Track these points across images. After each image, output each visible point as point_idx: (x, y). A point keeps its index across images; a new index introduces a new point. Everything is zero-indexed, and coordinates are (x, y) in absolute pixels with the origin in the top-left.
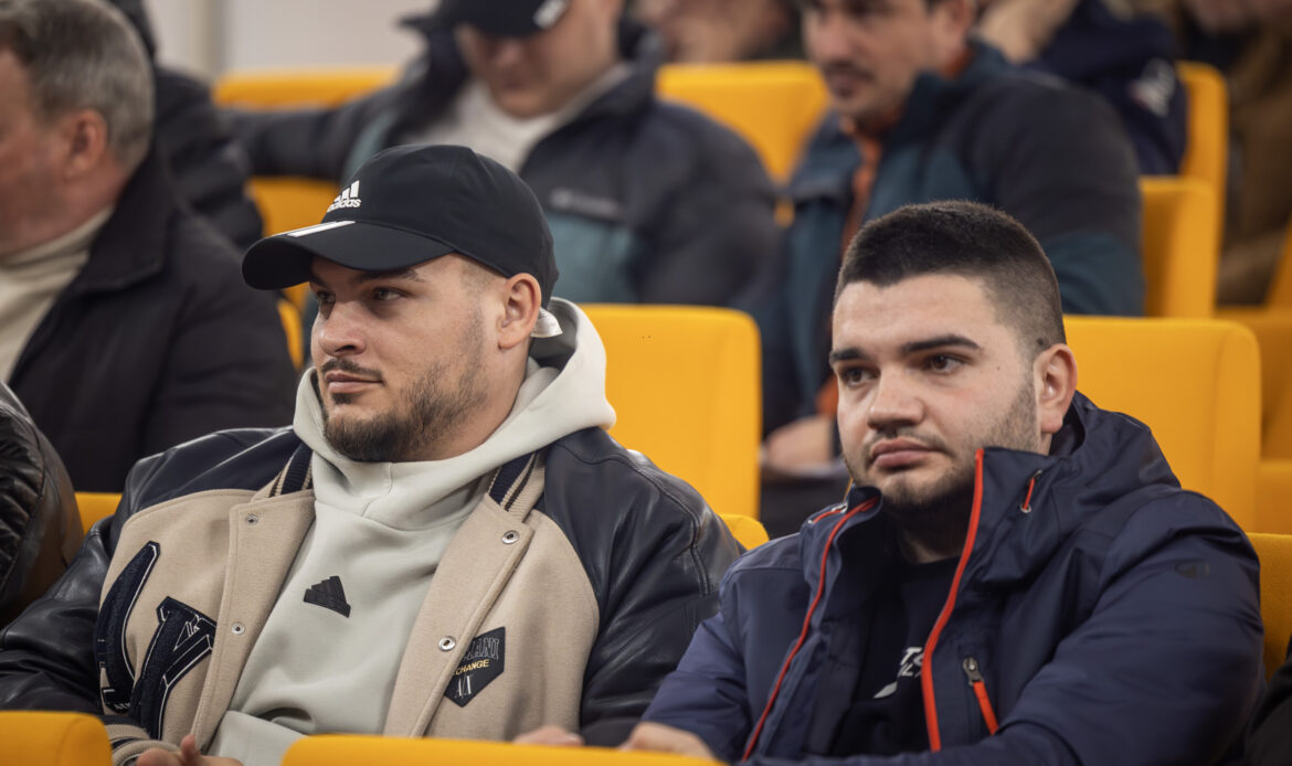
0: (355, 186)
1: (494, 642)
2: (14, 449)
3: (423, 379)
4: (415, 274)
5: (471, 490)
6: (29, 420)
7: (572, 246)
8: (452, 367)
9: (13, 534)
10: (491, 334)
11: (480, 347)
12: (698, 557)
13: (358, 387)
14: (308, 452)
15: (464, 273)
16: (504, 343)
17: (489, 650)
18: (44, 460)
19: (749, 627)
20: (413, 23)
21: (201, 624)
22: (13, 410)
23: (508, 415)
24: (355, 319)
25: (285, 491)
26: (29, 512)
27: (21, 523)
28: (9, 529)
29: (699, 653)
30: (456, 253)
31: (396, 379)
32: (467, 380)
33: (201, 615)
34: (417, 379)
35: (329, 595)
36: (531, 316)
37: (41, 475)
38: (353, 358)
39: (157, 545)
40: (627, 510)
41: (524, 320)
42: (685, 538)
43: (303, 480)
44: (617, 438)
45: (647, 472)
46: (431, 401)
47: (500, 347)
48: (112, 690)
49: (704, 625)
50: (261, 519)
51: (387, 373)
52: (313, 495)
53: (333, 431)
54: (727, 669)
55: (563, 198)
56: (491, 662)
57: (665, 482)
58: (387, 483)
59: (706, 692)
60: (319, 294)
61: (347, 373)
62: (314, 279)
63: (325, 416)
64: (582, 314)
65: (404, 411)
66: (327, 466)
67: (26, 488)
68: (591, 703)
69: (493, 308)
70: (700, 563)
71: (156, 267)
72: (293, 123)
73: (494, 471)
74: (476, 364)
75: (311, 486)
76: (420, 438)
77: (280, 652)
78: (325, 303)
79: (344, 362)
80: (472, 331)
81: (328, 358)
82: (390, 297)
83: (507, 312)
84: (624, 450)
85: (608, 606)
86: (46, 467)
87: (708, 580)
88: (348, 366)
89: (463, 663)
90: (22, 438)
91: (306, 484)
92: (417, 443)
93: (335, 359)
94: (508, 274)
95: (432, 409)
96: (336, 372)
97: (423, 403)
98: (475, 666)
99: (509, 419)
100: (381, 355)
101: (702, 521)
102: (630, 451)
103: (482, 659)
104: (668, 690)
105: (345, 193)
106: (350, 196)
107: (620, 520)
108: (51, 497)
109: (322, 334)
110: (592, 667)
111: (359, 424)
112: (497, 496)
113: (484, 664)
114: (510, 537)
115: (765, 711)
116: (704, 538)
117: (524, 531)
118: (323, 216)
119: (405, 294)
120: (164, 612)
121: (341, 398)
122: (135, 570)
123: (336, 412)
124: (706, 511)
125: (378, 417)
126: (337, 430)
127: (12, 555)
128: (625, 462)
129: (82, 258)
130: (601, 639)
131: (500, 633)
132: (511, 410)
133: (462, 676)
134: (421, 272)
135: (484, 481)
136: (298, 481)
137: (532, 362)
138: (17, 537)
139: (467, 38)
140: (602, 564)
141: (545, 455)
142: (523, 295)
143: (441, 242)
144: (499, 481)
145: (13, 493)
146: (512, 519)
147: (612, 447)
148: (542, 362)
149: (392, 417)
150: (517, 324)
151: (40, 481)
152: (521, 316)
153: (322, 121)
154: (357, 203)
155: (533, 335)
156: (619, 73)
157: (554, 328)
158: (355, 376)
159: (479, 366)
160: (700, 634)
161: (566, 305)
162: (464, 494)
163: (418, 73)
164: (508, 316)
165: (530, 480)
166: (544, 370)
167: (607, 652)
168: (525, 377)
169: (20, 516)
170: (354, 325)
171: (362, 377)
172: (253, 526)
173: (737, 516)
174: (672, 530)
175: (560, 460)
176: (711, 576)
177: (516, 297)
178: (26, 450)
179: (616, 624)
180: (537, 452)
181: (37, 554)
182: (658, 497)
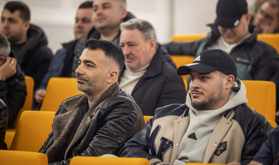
0: (199, 56)
1: (224, 144)
2: (132, 108)
3: (211, 94)
4: (210, 74)
5: (220, 115)
6: (135, 102)
7: (240, 68)
8: (217, 92)
9: (131, 124)
10: (224, 86)
11: (222, 89)
12: (264, 129)
13: (198, 95)
14: (189, 109)
15: (220, 74)
16: (227, 88)
17: (223, 146)
18: (137, 109)
19: (273, 143)
20: (209, 25)
21: (169, 142)
22: (132, 100)
23: (227, 101)
24: (199, 82)
25: (184, 117)
26: (134, 119)
27: (133, 122)
28: (131, 123)
29: (264, 148)
30: (218, 70)
31: (206, 94)
32: (219, 95)
33: (169, 140)
34: (210, 94)
35: (193, 136)
36: (232, 83)
37: (137, 113)
38: (198, 90)
39: (160, 126)
40: (251, 120)
41: (231, 84)
42: (262, 126)
43: (188, 114)
44: (249, 105)
45: (255, 112)
46: (212, 99)
47: (226, 89)
48: (152, 154)
49: (265, 143)
50: (180, 122)
51: (204, 93)
52: (190, 117)
53: (193, 103)
54: (269, 151)
55: (238, 59)
56: (224, 148)
57: (258, 114)
58: (204, 114)
59: (265, 155)
60: (191, 77)
61: (196, 92)
62: (191, 74)
63: (192, 101)
64: (242, 82)
65: (207, 100)
66: (192, 111)
67: (134, 115)
68: (243, 157)
69: (225, 81)
70: (265, 130)
71: (160, 72)
72: (186, 44)
73: (224, 112)
74: (221, 92)
75: (189, 115)
76: (210, 105)
77: (184, 147)
78: (193, 78)
79: (196, 90)
80: (221, 85)
81: (193, 89)
82: (205, 78)
83: (228, 82)
84: (250, 108)
85: (247, 139)
86: (138, 111)
87: (266, 133)
88: (197, 91)
89: (218, 148)
90: (133, 105)
91: (188, 115)
92: (209, 106)
93: (194, 89)
94: (228, 75)
95: (212, 100)
96: (194, 92)
97: (211, 99)
98: (221, 148)
99: (227, 102)
100: (203, 89)
101: (265, 122)
102: (251, 108)
103: (222, 147)
104: (257, 155)
105: (197, 58)
106: (198, 58)
107: (249, 122)
108: (139, 117)
109: (192, 85)
110: (244, 150)
111: (198, 102)
112: (225, 116)
113: (222, 148)
114: (228, 124)
115: (276, 159)
116: (265, 126)
117: (231, 123)
118: (193, 62)
119: (208, 78)
120: (162, 139)
121: (195, 97)
122: (156, 131)
123: (194, 100)
124: (266, 120)
125: (202, 101)
126: (194, 103)
127: (131, 128)
128: (250, 111)
129: (145, 71)
130: (245, 145)
131: (226, 142)
132: (228, 100)
133: (218, 150)
134: (211, 74)
135: (222, 114)
136: (187, 115)
137: (232, 91)
138: (132, 124)
139: (220, 28)
140: (246, 130)
141: (235, 109)
142: (231, 79)
143: (215, 68)
144: (226, 114)
145: (132, 116)
146: (228, 121)
147: (248, 108)
148: (234, 91)
149: (204, 101)
150: (229, 84)
151: (137, 114)
152: (230, 83)
153: (192, 44)
154: (200, 60)
155: (233, 87)
156: (249, 35)
157: (237, 86)
158: (198, 93)
159: (222, 92)
160: (264, 144)
161: (239, 80)
162: (219, 116)
163: (210, 35)
164: (228, 83)
165: (232, 113)
166: (234, 92)
167: (246, 147)
168: (231, 94)
169: (133, 120)
170: (198, 83)
171: (199, 93)
172: (179, 124)
173: (271, 121)
174: (259, 124)
175: (238, 110)
176: (267, 133)
177: (230, 79)
178: (134, 108)
179: (248, 142)
180: (233, 108)
181: (136, 128)
182: (257, 117)
